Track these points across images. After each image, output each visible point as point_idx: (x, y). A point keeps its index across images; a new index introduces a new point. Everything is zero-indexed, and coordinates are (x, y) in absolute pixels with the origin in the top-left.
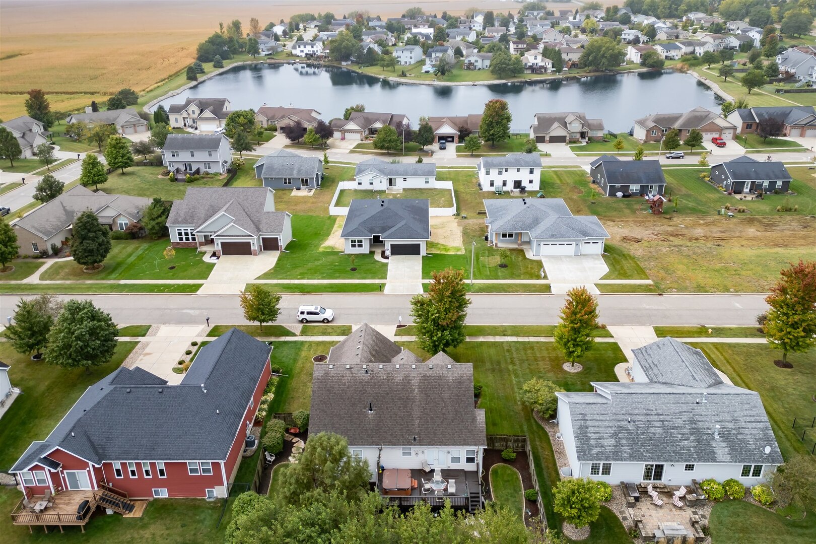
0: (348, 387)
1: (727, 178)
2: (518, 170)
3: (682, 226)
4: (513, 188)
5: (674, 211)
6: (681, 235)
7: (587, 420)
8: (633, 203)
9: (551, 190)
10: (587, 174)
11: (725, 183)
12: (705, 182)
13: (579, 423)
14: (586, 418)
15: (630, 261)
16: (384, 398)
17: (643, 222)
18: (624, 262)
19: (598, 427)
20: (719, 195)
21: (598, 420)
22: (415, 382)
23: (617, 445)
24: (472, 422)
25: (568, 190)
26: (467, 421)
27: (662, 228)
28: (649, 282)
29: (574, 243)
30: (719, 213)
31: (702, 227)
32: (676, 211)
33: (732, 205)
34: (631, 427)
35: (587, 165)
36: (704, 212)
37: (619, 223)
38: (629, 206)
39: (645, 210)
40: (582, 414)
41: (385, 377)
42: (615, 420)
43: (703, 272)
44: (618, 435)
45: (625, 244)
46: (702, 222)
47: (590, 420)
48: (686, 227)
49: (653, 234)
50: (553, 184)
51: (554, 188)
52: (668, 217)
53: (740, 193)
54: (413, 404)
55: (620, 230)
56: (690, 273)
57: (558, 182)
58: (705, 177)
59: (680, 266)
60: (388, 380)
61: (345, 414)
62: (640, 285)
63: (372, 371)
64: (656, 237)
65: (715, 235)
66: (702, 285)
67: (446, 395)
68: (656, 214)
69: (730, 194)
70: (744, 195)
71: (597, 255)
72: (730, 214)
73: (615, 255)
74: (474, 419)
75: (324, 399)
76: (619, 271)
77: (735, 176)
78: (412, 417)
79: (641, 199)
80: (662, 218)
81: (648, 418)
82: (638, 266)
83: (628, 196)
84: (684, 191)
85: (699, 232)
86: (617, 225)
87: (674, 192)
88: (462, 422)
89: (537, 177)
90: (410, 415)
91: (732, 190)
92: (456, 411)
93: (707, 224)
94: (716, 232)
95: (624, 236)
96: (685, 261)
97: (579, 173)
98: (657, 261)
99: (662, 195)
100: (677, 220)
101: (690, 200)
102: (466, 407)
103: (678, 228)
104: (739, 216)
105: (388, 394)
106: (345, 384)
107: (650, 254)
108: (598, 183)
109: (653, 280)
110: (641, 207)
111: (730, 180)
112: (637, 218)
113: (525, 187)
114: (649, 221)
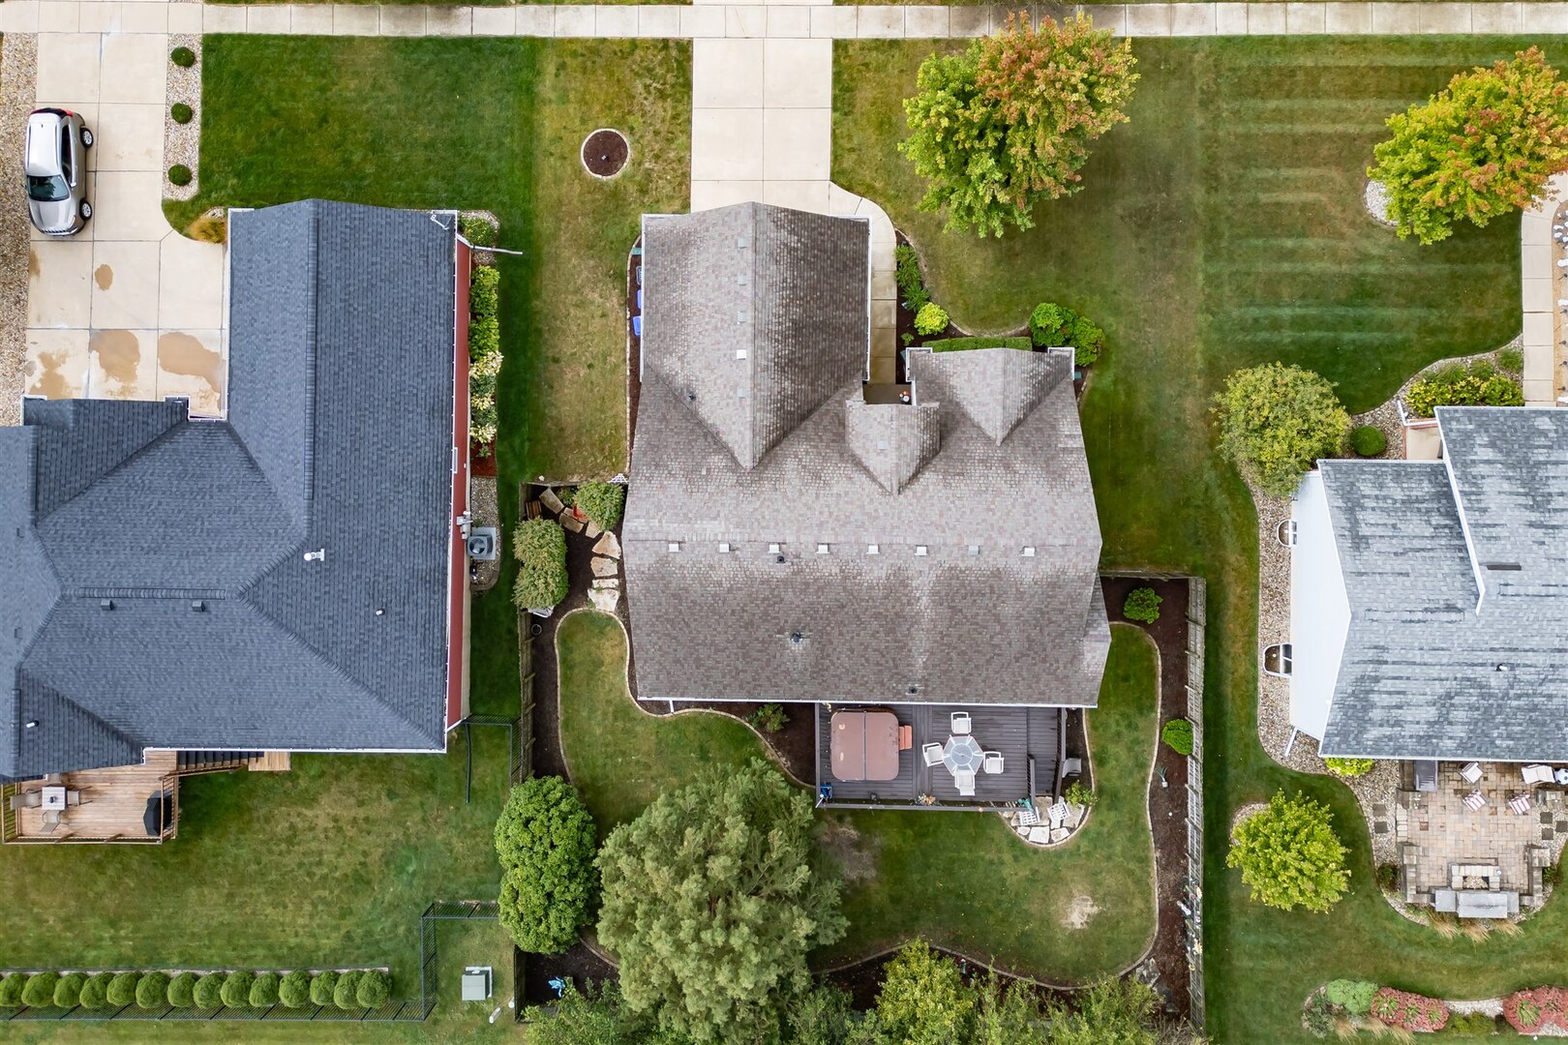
0: (730, 590)
7: (1386, 662)
13: (1358, 670)
14: (1386, 657)
16: (834, 614)
19: (1408, 678)
21: (1414, 663)
22: (923, 585)
23: (1436, 723)
24: (1071, 663)
26: (1057, 661)
34: (1496, 681)
40: (1376, 647)
41: (835, 570)
42: (1459, 664)
44: (1451, 698)
47: (1394, 663)
54: (912, 626)
60: (845, 578)
61: (728, 641)
63: (798, 557)
67: (1007, 610)
74: (1076, 657)
75: (666, 613)
78: (910, 651)
81: (1557, 659)
88: (1044, 661)
90: (902, 648)
92: (1029, 640)
102: (1062, 635)
105: (843, 606)
106: (720, 584)
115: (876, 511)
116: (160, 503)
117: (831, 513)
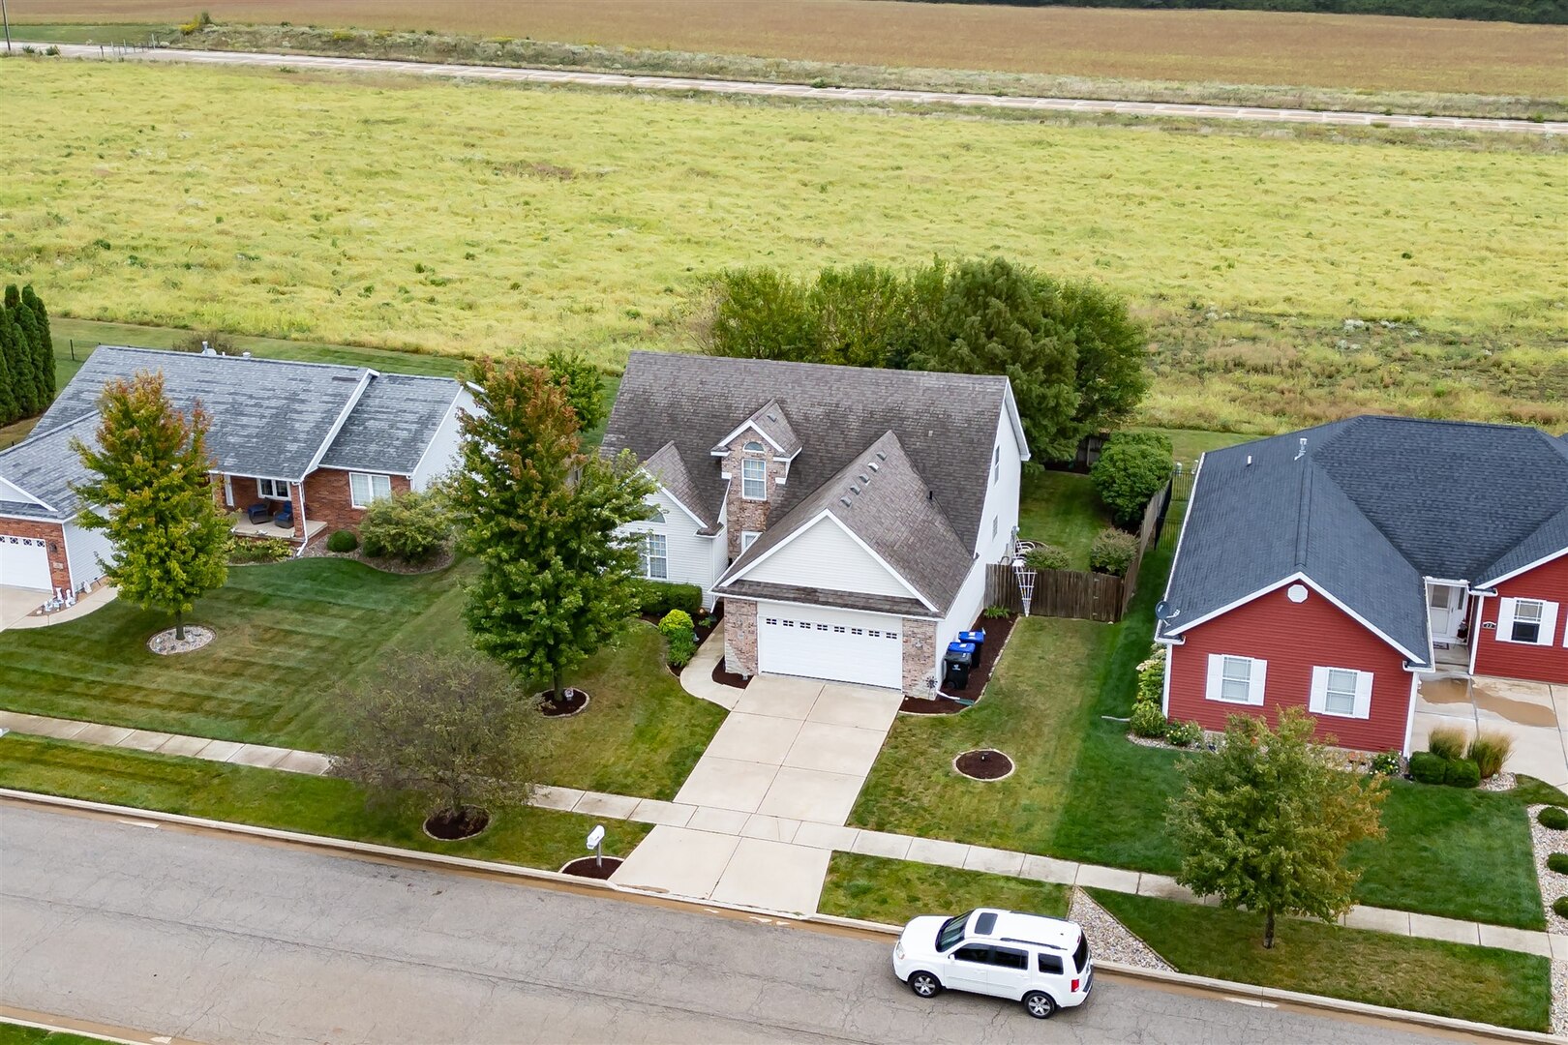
115: (793, 387)
116: (1467, 499)
117: (830, 388)
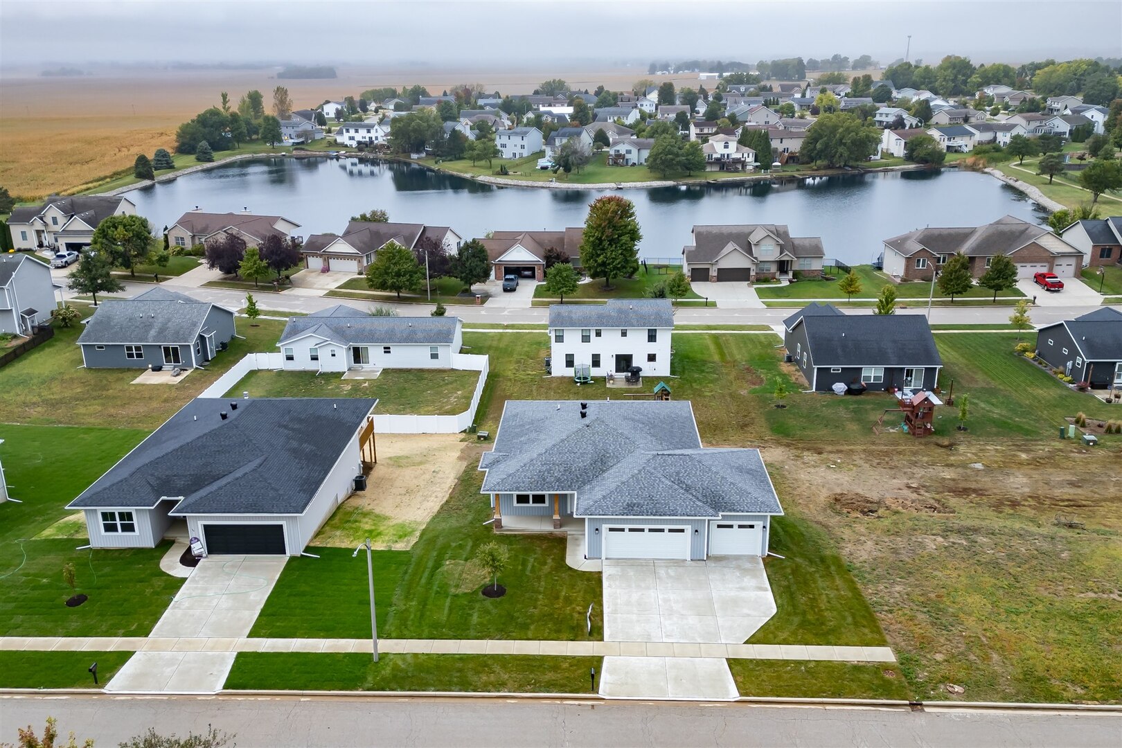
1: (1074, 354)
2: (624, 334)
3: (979, 466)
4: (613, 372)
5: (959, 428)
6: (975, 491)
8: (868, 407)
9: (696, 376)
10: (779, 341)
11: (1069, 364)
12: (1025, 361)
15: (838, 582)
17: (887, 454)
18: (820, 583)
20: (1059, 391)
25: (731, 377)
27: (931, 471)
28: (884, 655)
29: (688, 529)
30: (1063, 434)
31: (1026, 470)
32: (965, 429)
33: (1091, 416)
35: (778, 324)
36: (1028, 432)
37: (832, 456)
38: (858, 416)
39: (893, 424)
43: (1038, 623)
45: (834, 521)
46: (1024, 456)
48: (988, 469)
49: (909, 487)
50: (704, 362)
51: (703, 371)
52: (946, 443)
53: (1104, 386)
55: (832, 476)
56: (1002, 626)
57: (716, 358)
58: (1025, 350)
59: (975, 600)
62: (858, 668)
64: (914, 496)
65: (1057, 492)
66: (1040, 672)
68: (919, 436)
69: (1082, 389)
70: (1115, 392)
71: (752, 558)
72: (1087, 437)
73: (798, 560)
76: (804, 613)
77: (1091, 349)
79: (887, 398)
80: (932, 447)
82: (857, 595)
83: (860, 391)
84: (981, 380)
85: (1018, 483)
86: (823, 461)
87: (959, 383)
89: (663, 347)
91: (1086, 380)
93: (1036, 463)
94: (1060, 484)
95: (838, 491)
96: (988, 580)
97: (763, 339)
98: (912, 579)
99: (933, 390)
100: (965, 451)
101: (994, 401)
103: (969, 471)
104: (1110, 441)
107: (892, 558)
108: (799, 363)
109: (897, 651)
110: (885, 418)
111: (1082, 359)
112: (873, 443)
113: (639, 370)
114: (900, 453)
